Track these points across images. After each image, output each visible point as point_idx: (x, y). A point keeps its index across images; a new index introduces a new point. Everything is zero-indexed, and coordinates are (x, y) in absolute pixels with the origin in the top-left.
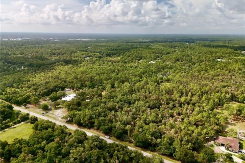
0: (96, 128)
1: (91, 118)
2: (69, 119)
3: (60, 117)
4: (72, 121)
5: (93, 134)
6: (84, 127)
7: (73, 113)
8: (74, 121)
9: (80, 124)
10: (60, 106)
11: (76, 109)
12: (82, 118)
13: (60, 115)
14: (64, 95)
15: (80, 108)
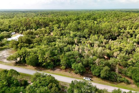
0: (63, 67)
1: (53, 54)
2: (18, 59)
3: (5, 58)
4: (25, 62)
5: (73, 80)
6: (45, 68)
7: (24, 51)
8: (27, 61)
9: (37, 65)
10: (4, 47)
11: (27, 47)
12: (40, 56)
13: (6, 56)
14: (9, 37)
15: (32, 45)
